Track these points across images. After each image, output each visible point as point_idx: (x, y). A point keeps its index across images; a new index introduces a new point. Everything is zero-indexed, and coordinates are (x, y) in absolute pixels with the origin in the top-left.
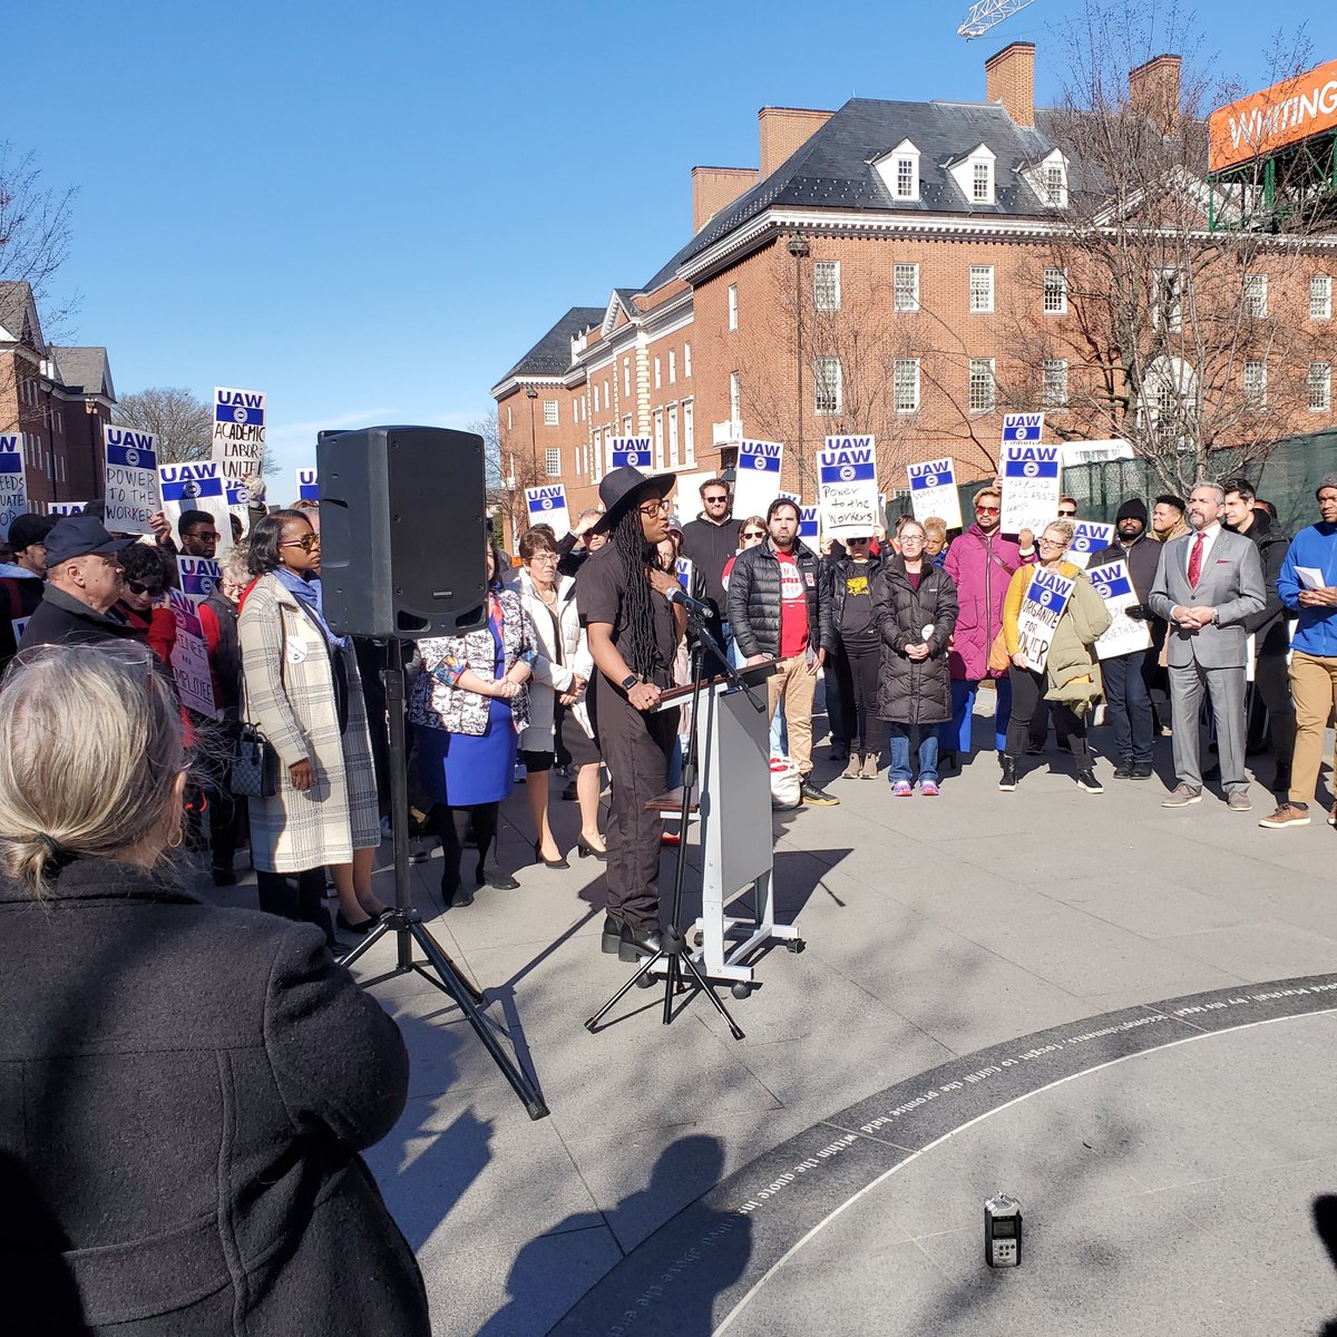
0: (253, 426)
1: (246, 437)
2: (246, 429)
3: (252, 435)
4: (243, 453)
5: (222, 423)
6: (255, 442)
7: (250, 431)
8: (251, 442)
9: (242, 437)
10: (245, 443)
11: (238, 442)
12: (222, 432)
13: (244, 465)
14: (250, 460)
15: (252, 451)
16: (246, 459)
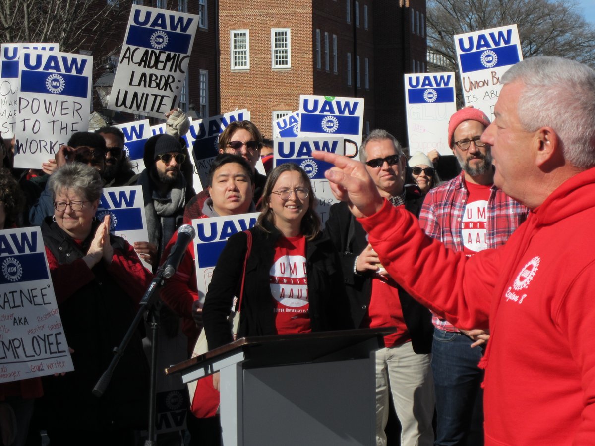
0: (172, 54)
1: (160, 66)
2: (163, 57)
3: (169, 64)
4: (154, 84)
5: (133, 47)
6: (172, 73)
7: (168, 59)
8: (166, 73)
9: (156, 65)
10: (159, 73)
11: (148, 71)
12: (131, 58)
13: (151, 99)
14: (162, 93)
15: (166, 83)
16: (156, 91)
